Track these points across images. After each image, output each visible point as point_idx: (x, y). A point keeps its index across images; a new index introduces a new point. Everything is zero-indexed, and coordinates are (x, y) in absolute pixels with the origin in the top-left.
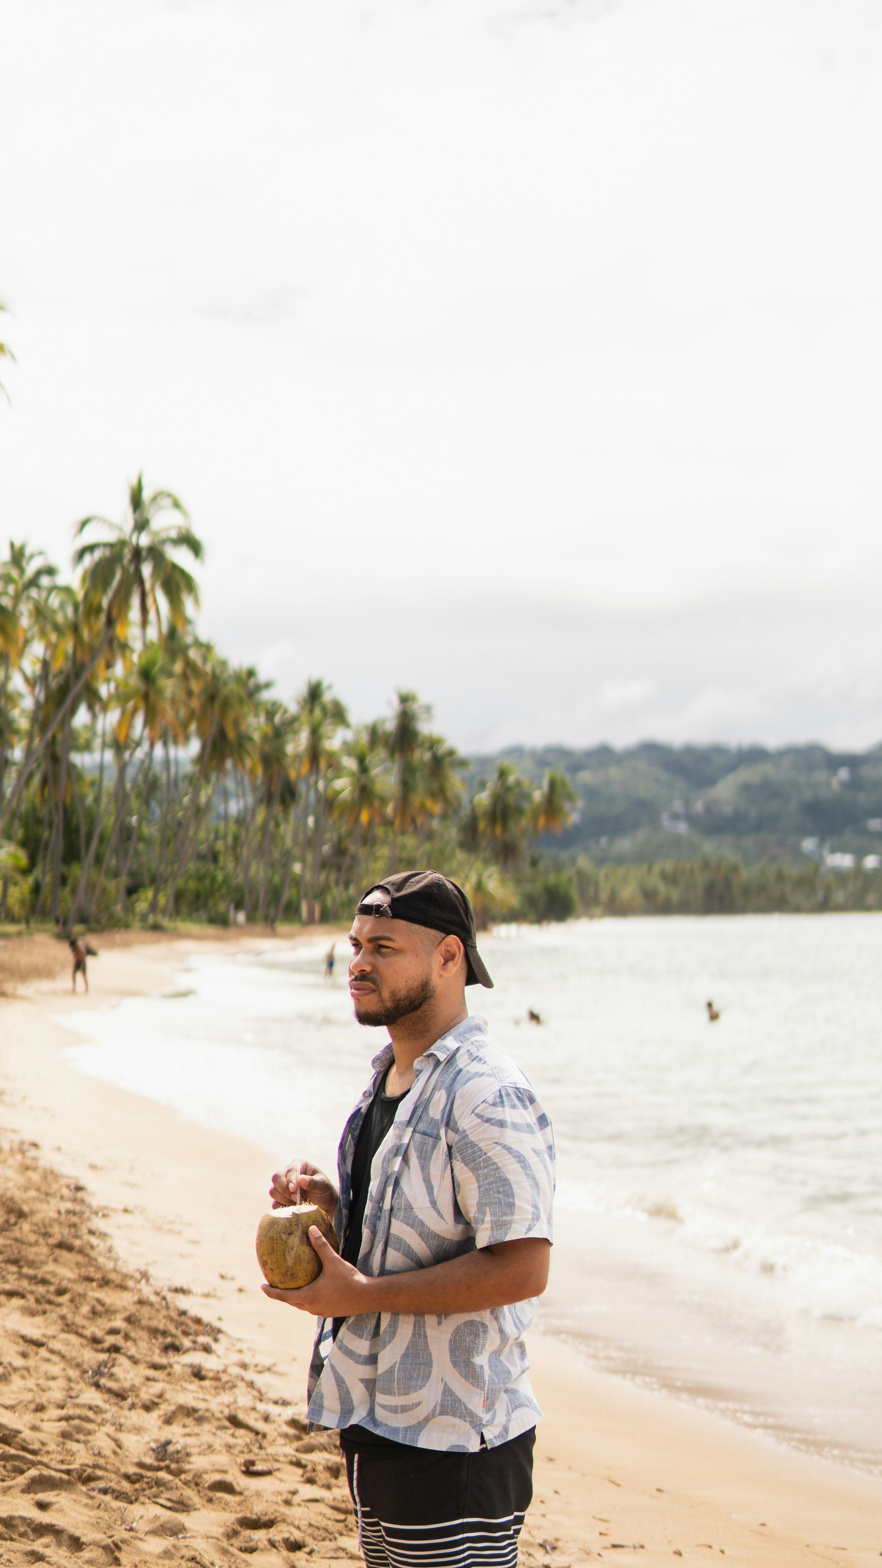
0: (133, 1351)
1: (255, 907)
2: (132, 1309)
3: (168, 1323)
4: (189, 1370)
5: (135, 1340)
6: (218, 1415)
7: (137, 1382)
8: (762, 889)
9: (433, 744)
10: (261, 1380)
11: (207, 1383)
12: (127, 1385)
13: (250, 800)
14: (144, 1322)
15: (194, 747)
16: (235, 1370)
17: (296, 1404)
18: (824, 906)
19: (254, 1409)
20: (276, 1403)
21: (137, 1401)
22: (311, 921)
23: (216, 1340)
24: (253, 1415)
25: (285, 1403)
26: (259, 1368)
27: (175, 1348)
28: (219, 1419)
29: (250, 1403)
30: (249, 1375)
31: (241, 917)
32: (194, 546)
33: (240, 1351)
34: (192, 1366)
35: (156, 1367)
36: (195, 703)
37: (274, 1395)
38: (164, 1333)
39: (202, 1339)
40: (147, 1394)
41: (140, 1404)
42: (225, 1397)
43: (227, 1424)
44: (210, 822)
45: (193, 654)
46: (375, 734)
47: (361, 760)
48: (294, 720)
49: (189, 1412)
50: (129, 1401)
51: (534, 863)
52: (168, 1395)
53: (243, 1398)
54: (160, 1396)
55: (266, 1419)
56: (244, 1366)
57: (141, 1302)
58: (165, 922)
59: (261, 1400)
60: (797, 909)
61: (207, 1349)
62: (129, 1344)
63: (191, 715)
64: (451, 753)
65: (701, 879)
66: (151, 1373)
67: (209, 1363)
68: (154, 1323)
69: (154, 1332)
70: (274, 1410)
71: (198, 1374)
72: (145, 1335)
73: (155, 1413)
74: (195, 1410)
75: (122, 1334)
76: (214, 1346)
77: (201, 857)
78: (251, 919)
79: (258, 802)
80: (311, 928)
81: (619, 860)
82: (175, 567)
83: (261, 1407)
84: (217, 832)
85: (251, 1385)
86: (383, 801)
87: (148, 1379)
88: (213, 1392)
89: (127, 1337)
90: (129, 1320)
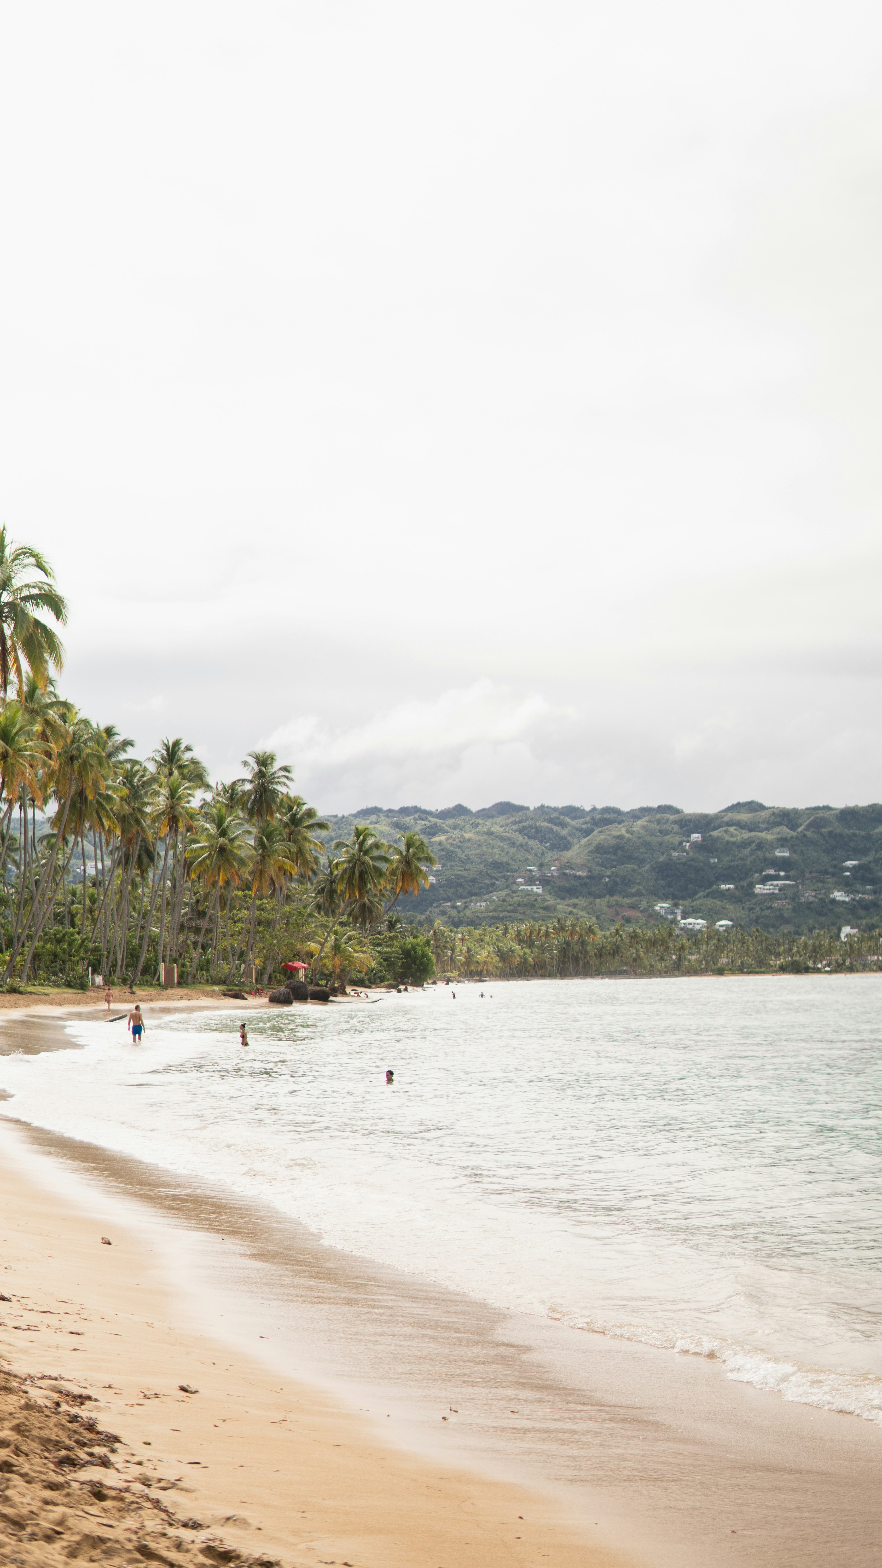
0: (26, 1469)
1: (112, 972)
2: (21, 1415)
3: (60, 1433)
4: (87, 1488)
5: (27, 1455)
6: (129, 1546)
7: (35, 1506)
8: (616, 951)
9: (292, 804)
10: (167, 1498)
11: (108, 1504)
12: (25, 1511)
13: (108, 862)
14: (35, 1432)
15: (52, 807)
16: (137, 1487)
17: (208, 1527)
18: (679, 969)
19: (164, 1535)
20: (185, 1525)
21: (36, 1530)
22: (169, 985)
23: (113, 1451)
24: (164, 1542)
25: (195, 1526)
26: (162, 1484)
27: (71, 1463)
28: (129, 1551)
29: (159, 1529)
30: (154, 1493)
31: (99, 980)
32: (55, 603)
33: (140, 1464)
34: (91, 1483)
35: (52, 1486)
36: (54, 764)
37: (181, 1516)
38: (57, 1444)
39: (97, 1450)
40: (46, 1520)
41: (40, 1534)
42: (131, 1522)
43: (138, 1556)
44: (68, 882)
45: (52, 714)
46: (232, 795)
47: (219, 822)
48: (154, 779)
49: (96, 1541)
50: (29, 1530)
51: (391, 926)
52: (71, 1522)
53: (152, 1522)
54: (61, 1523)
55: (179, 1546)
56: (146, 1482)
57: (28, 1407)
58: (22, 985)
59: (171, 1525)
60: (651, 972)
61: (105, 1463)
62: (22, 1459)
63: (51, 775)
64: (310, 813)
65: (556, 941)
66: (48, 1494)
67: (110, 1478)
68: (45, 1433)
69: (46, 1443)
70: (186, 1535)
71: (98, 1493)
72: (35, 1446)
73: (58, 1545)
74: (102, 1540)
75: (12, 1447)
76: (113, 1458)
77: (58, 919)
78: (108, 982)
79: (117, 863)
80: (170, 991)
81: (474, 923)
82: (37, 623)
83: (171, 1532)
84: (74, 894)
85: (157, 1504)
86: (242, 862)
87: (46, 1502)
88: (117, 1515)
89: (18, 1451)
90: (17, 1429)
